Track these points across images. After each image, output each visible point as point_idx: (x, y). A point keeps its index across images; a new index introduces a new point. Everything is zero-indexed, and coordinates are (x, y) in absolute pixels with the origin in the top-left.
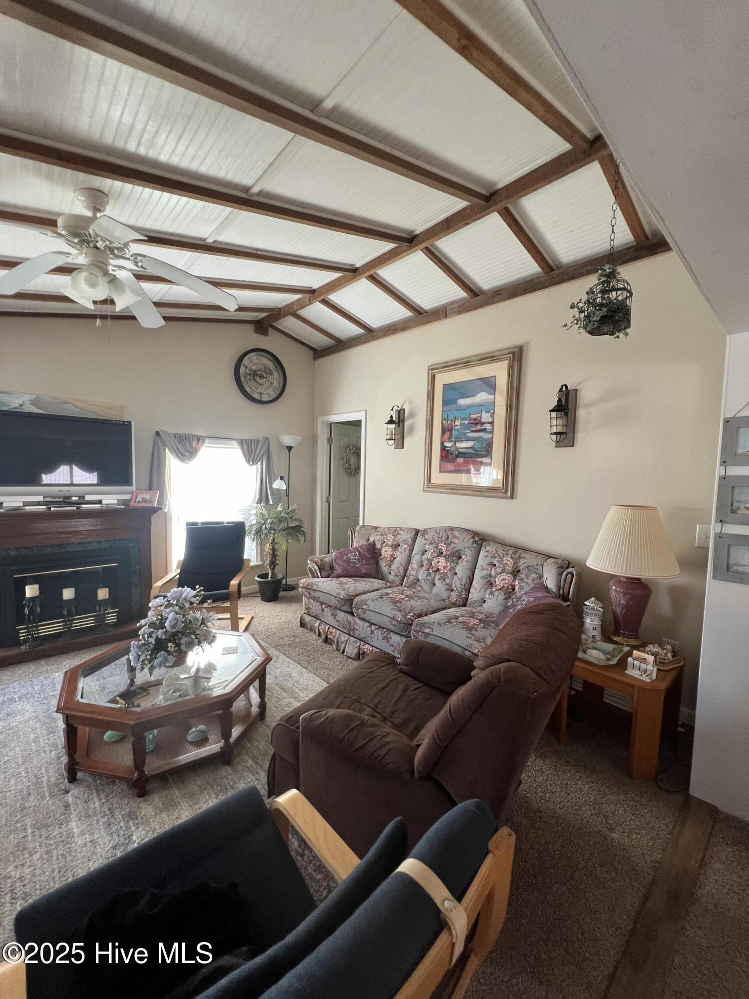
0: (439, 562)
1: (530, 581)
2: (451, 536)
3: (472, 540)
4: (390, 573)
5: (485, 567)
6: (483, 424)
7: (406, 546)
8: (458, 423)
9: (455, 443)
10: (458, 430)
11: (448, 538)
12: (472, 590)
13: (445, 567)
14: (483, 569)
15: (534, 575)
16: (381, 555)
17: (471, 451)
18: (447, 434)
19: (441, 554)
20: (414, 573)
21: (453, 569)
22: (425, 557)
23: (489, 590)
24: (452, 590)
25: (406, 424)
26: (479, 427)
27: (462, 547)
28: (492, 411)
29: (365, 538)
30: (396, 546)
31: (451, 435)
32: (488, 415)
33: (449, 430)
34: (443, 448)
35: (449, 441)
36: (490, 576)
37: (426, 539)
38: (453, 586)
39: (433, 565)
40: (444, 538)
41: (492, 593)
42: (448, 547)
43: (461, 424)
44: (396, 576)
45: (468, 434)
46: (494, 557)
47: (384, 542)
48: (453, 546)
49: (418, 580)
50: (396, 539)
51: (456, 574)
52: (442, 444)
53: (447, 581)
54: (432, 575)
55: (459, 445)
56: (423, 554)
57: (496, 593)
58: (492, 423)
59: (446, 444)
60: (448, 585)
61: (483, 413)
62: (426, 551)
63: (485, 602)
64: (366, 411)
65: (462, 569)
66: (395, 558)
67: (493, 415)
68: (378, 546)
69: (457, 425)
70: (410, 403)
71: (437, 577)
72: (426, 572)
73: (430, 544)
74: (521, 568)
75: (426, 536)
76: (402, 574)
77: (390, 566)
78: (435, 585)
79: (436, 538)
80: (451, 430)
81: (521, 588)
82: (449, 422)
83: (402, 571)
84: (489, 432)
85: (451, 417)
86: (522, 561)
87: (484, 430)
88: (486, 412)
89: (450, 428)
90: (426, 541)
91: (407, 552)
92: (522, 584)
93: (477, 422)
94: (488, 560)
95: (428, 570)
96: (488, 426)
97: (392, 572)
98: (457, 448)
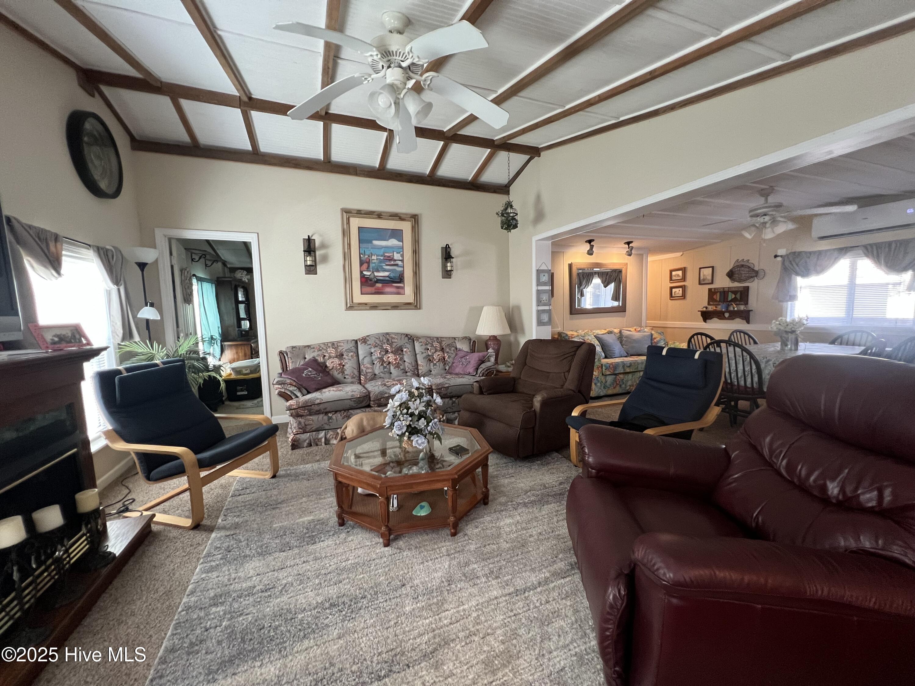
0: (388, 357)
1: (452, 352)
2: (390, 339)
3: (407, 338)
4: (345, 378)
5: (423, 351)
6: (395, 260)
7: (352, 354)
8: (374, 257)
9: (373, 272)
10: (375, 263)
11: (388, 340)
12: (419, 368)
13: (396, 359)
14: (422, 353)
15: (453, 348)
16: (326, 366)
17: (387, 279)
18: (365, 266)
19: (387, 352)
20: (370, 370)
21: (401, 359)
22: (374, 357)
23: (432, 364)
24: (406, 372)
25: (318, 253)
26: (392, 263)
27: (402, 344)
28: (401, 253)
29: (302, 356)
30: (340, 356)
31: (369, 266)
32: (399, 255)
33: (367, 262)
34: (362, 276)
35: (368, 269)
36: (429, 355)
37: (370, 345)
38: (407, 369)
39: (385, 360)
40: (385, 341)
41: (435, 365)
42: (391, 346)
43: (377, 259)
44: (354, 378)
45: (384, 267)
46: (427, 344)
47: (325, 356)
48: (395, 344)
49: (375, 375)
50: (339, 351)
51: (405, 361)
52: (361, 272)
53: (402, 367)
54: (388, 367)
55: (376, 274)
56: (371, 356)
57: (438, 364)
58: (402, 261)
59: (365, 273)
60: (403, 369)
61: (395, 253)
62: (372, 353)
63: (431, 371)
64: (258, 234)
65: (408, 358)
66: (344, 366)
67: (402, 256)
68: (321, 359)
69: (374, 260)
70: (321, 235)
71: (392, 368)
72: (382, 367)
73: (374, 347)
74: (444, 347)
75: (368, 343)
76: (358, 375)
77: (343, 372)
78: (391, 373)
79: (378, 342)
80: (368, 263)
81: (449, 357)
82: (366, 256)
83: (356, 373)
84: (400, 267)
85: (368, 253)
86: (444, 343)
87: (397, 265)
88: (397, 253)
89: (368, 260)
90: (369, 346)
91: (355, 358)
92: (450, 354)
93: (391, 259)
94: (424, 347)
95: (382, 365)
96: (400, 263)
97: (346, 377)
98: (375, 276)
